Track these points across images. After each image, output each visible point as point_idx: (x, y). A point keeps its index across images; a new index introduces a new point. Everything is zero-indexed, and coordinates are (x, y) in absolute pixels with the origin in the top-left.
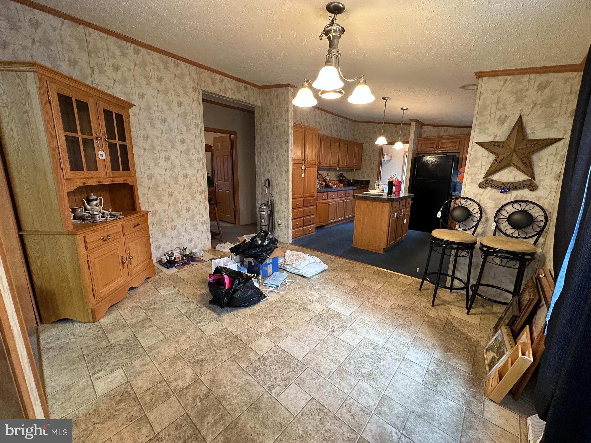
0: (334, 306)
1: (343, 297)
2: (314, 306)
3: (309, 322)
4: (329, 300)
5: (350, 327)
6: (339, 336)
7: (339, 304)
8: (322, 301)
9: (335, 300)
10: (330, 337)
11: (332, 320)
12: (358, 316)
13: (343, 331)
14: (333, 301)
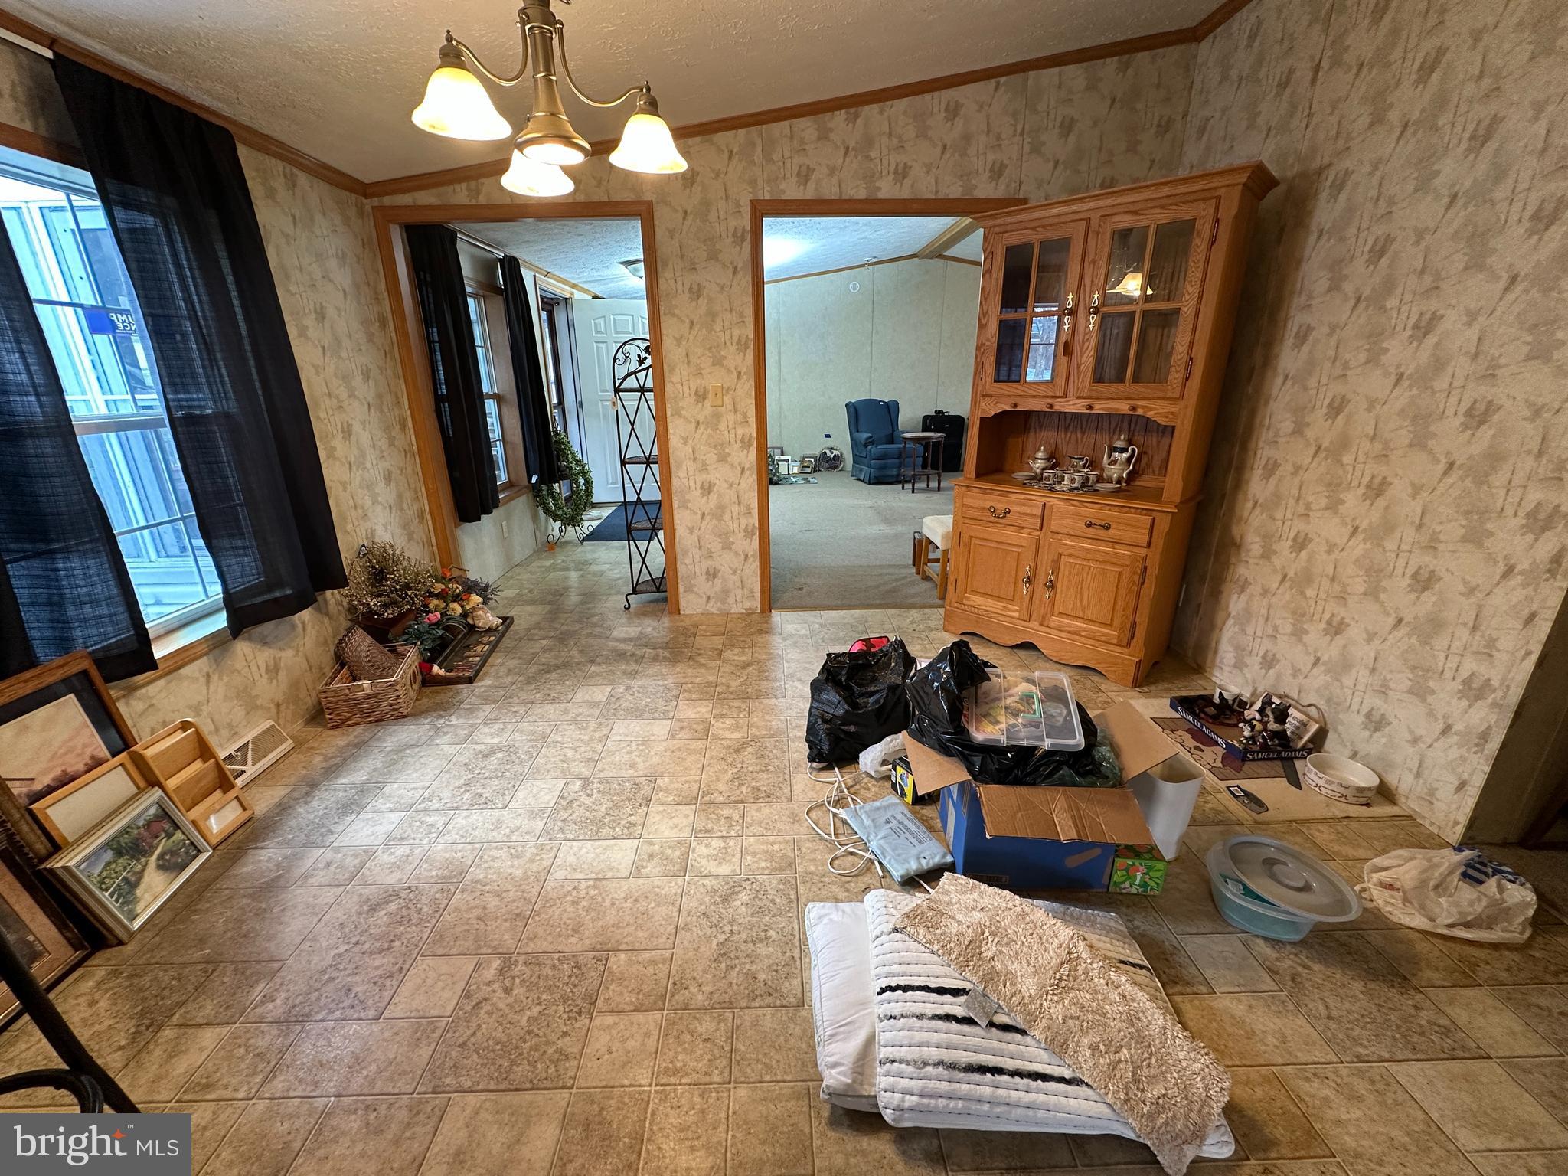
0: (622, 854)
1: (611, 917)
2: (675, 820)
3: (653, 778)
4: (652, 868)
5: (546, 815)
6: (566, 784)
7: (611, 869)
8: (669, 851)
9: (632, 882)
10: (586, 772)
11: (603, 809)
12: (532, 861)
13: (563, 798)
14: (637, 871)
